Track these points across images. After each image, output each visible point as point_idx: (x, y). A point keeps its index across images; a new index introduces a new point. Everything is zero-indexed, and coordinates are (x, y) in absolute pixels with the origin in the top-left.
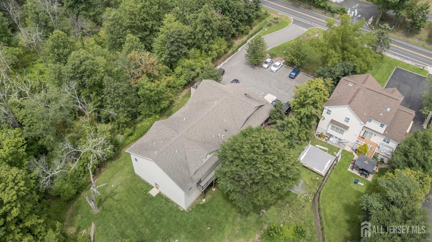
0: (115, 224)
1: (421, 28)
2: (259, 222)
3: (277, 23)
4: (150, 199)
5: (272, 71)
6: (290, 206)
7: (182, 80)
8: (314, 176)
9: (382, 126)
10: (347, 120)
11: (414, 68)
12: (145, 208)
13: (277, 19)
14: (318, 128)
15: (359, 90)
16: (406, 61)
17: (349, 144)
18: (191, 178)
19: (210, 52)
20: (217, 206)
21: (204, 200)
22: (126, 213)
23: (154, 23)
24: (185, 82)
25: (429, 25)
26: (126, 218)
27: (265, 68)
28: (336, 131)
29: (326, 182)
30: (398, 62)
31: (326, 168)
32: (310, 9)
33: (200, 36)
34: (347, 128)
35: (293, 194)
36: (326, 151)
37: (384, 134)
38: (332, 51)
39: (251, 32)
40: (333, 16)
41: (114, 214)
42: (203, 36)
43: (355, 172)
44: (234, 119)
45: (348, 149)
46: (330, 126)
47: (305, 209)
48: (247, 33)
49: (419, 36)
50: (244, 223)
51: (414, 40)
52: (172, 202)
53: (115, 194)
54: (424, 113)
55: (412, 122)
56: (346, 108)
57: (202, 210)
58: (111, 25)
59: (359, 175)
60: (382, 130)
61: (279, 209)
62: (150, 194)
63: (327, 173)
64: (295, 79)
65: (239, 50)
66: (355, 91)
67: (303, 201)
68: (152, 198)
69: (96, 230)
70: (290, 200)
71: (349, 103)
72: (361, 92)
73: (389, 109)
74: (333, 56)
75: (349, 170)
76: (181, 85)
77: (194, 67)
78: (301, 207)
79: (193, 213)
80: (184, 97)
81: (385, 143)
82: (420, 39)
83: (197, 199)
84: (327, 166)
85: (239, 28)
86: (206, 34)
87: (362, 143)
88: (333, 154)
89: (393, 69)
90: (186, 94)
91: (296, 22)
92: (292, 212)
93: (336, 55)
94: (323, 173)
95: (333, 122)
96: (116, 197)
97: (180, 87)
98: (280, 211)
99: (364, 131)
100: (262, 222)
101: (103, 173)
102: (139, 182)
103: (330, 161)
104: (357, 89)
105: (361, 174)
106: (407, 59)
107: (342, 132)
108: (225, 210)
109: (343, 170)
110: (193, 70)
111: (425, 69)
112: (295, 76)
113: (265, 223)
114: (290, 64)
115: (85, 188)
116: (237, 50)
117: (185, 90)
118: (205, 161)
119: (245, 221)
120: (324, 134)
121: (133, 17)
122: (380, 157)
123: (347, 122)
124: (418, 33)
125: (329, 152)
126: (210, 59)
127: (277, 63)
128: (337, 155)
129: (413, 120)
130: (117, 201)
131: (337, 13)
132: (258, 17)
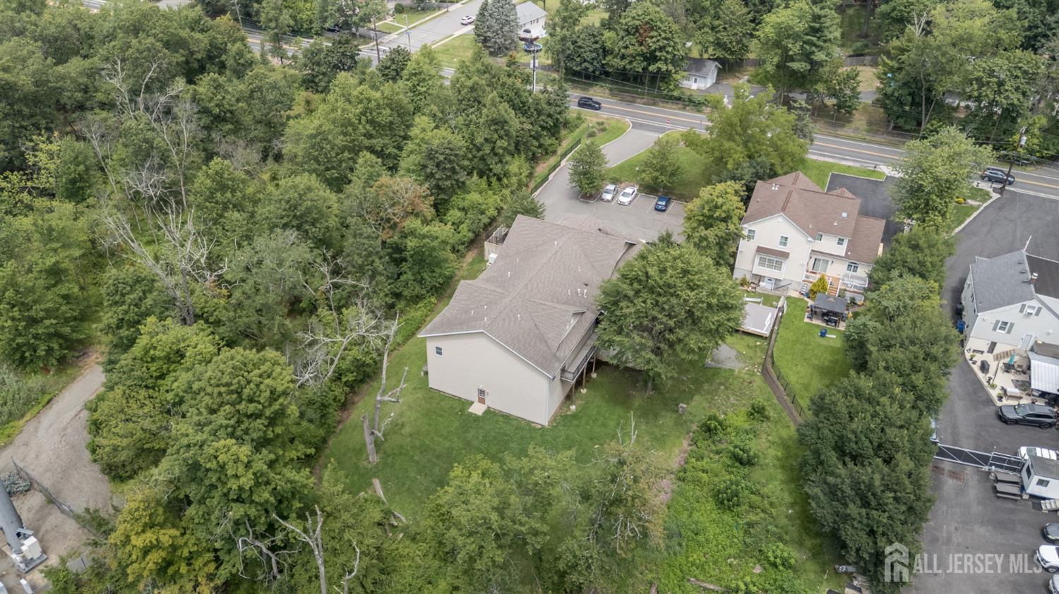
0: (420, 473)
1: (854, 112)
2: (680, 423)
3: (604, 130)
4: (475, 421)
5: (621, 204)
6: (727, 388)
7: (465, 232)
8: (751, 340)
9: (841, 242)
10: (784, 240)
11: (858, 170)
12: (469, 435)
13: (603, 123)
14: (735, 271)
15: (790, 193)
16: (843, 163)
17: (794, 286)
18: (555, 355)
19: (505, 181)
20: (599, 413)
21: (573, 408)
22: (435, 451)
23: (386, 141)
24: (471, 235)
25: (864, 108)
26: (438, 457)
27: (608, 201)
28: (769, 266)
29: (775, 341)
30: (832, 166)
31: (767, 325)
32: (654, 104)
33: (487, 149)
34: (785, 255)
35: (725, 370)
36: (759, 303)
37: (847, 256)
38: (727, 145)
39: (560, 151)
40: (699, 111)
41: (413, 456)
42: (493, 149)
43: (816, 322)
44: (593, 266)
45: (795, 295)
46: (757, 260)
47: (754, 384)
48: (554, 152)
49: (853, 125)
50: (656, 430)
51: (847, 131)
52: (517, 419)
53: (403, 425)
54: (897, 220)
55: (882, 245)
56: (780, 220)
57: (576, 422)
58: (313, 147)
59: (824, 325)
60: (841, 250)
61: (709, 397)
62: (471, 414)
63: (772, 331)
64: (668, 211)
65: (551, 177)
66: (785, 196)
67: (747, 376)
68: (476, 418)
69: (386, 490)
70: (723, 380)
71: (783, 210)
72: (795, 196)
73: (844, 215)
74: (732, 151)
75: (806, 320)
76: (463, 244)
77: (483, 207)
78: (745, 384)
79: (561, 428)
80: (471, 264)
81: (851, 273)
82: (856, 129)
83: (560, 408)
84: (769, 322)
85: (542, 141)
86: (499, 143)
87: (815, 278)
88: (772, 306)
89: (827, 176)
90: (474, 259)
91: (635, 126)
92: (733, 394)
93: (739, 149)
94: (765, 332)
95: (760, 250)
96: (407, 430)
97: (461, 247)
98: (712, 399)
99: (813, 260)
100: (686, 422)
101: (360, 404)
102: (442, 400)
103: (770, 315)
104: (787, 192)
105: (827, 322)
106: (844, 159)
107: (778, 266)
108: (615, 417)
109: (796, 322)
110: (483, 213)
111: (877, 169)
112: (666, 206)
113: (692, 422)
114: (650, 189)
115: (334, 432)
116: (546, 179)
117: (470, 253)
118: (569, 328)
119: (656, 426)
120: (749, 278)
121: (350, 129)
122: (848, 295)
123: (785, 244)
124: (850, 122)
125: (764, 304)
126: (506, 192)
127: (629, 190)
128: (780, 304)
129: (882, 241)
130: (411, 435)
131: (706, 106)
132: (566, 124)
